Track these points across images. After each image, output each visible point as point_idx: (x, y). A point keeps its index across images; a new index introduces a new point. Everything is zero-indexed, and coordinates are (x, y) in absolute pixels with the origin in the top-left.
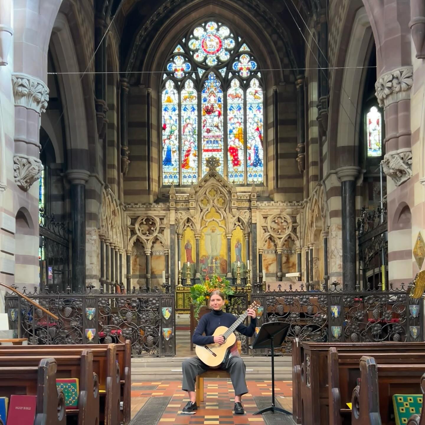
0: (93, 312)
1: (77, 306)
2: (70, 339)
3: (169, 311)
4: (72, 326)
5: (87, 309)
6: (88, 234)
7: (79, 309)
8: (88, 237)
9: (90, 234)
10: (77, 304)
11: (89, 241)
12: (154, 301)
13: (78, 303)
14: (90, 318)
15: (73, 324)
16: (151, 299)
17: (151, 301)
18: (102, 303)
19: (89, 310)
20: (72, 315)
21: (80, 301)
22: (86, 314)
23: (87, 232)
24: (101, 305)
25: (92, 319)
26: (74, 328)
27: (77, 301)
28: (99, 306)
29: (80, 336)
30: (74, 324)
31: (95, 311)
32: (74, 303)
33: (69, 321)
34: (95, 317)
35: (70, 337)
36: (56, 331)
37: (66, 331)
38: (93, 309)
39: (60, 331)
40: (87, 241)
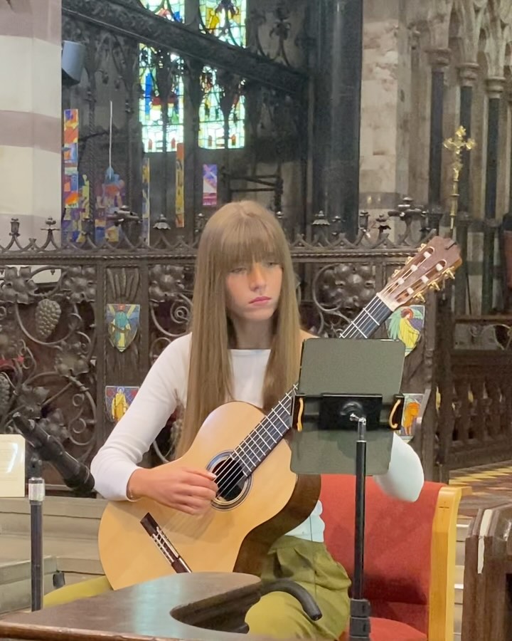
0: (131, 321)
1: (77, 295)
2: (55, 421)
3: (414, 322)
4: (60, 371)
5: (111, 308)
6: (368, 47)
7: (85, 308)
8: (369, 56)
9: (375, 45)
10: (79, 289)
11: (371, 71)
12: (356, 279)
13: (82, 282)
14: (122, 343)
15: (64, 367)
16: (344, 268)
17: (343, 276)
18: (164, 287)
19: (117, 310)
20: (60, 330)
21: (87, 276)
22: (106, 328)
23: (365, 40)
24: (158, 291)
25: (129, 348)
26: (68, 380)
27: (80, 275)
28: (153, 295)
29: (89, 414)
30: (66, 365)
31: (137, 315)
32: (67, 283)
33: (52, 353)
34: (137, 339)
35: (57, 415)
36: (11, 389)
37: (41, 391)
38: (133, 310)
39: (21, 392)
40: (364, 72)
